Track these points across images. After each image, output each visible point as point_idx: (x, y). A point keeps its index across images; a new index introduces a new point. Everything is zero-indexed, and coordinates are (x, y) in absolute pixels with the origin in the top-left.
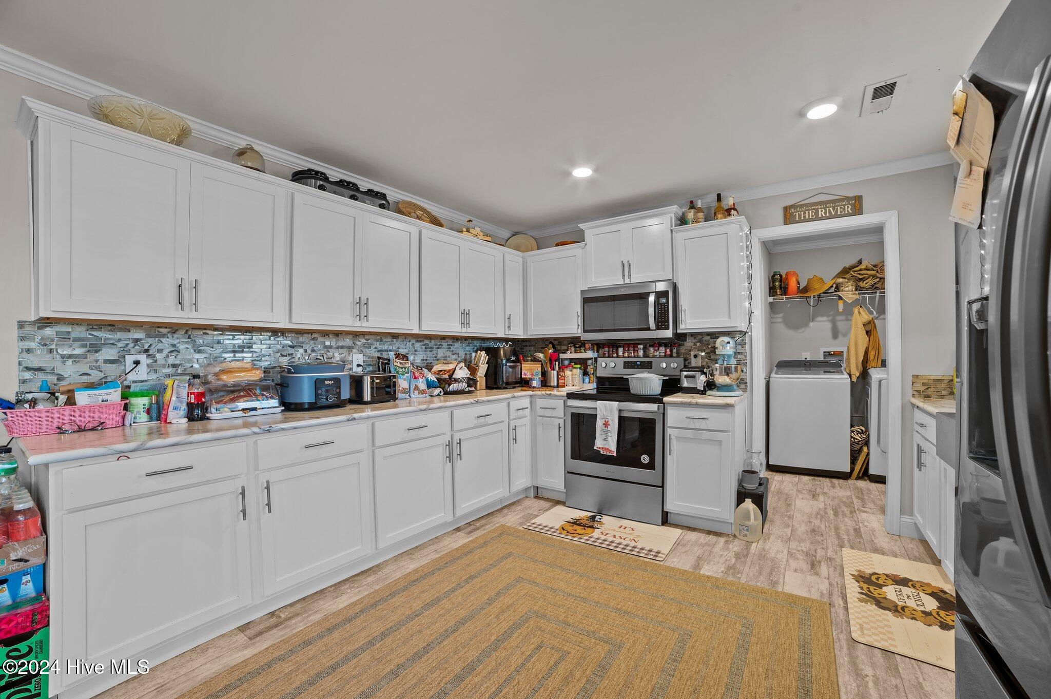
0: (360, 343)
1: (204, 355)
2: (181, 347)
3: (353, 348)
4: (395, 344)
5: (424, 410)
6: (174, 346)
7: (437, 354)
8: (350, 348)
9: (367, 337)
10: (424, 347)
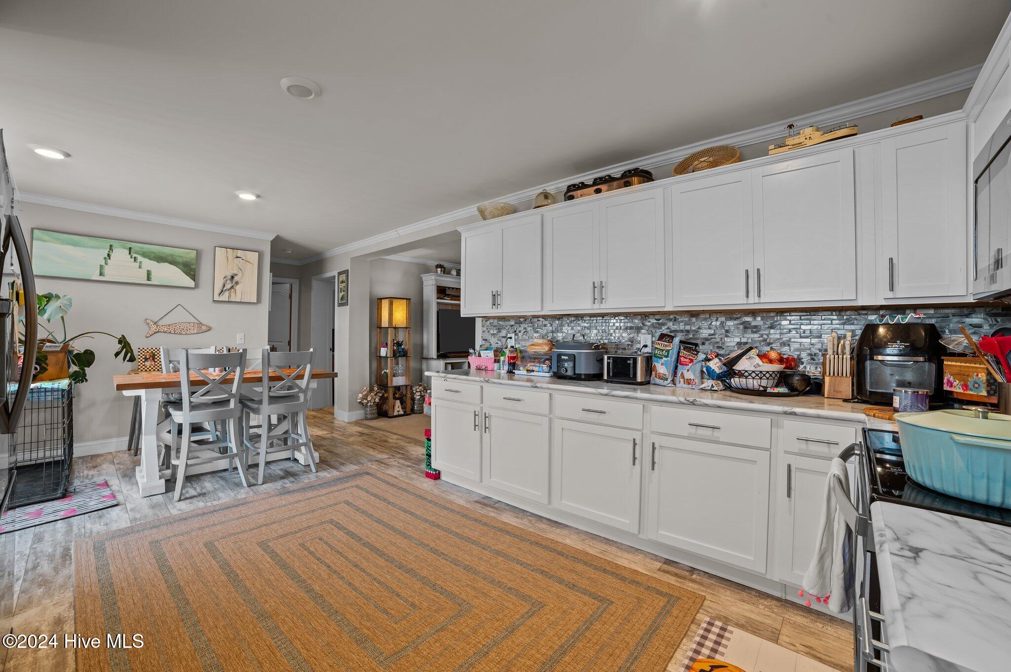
0: (649, 324)
1: (538, 335)
2: (529, 329)
3: (641, 328)
4: (694, 323)
5: (606, 395)
6: (525, 328)
7: (768, 335)
8: (638, 329)
9: (658, 317)
10: (741, 327)
